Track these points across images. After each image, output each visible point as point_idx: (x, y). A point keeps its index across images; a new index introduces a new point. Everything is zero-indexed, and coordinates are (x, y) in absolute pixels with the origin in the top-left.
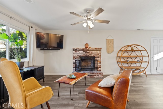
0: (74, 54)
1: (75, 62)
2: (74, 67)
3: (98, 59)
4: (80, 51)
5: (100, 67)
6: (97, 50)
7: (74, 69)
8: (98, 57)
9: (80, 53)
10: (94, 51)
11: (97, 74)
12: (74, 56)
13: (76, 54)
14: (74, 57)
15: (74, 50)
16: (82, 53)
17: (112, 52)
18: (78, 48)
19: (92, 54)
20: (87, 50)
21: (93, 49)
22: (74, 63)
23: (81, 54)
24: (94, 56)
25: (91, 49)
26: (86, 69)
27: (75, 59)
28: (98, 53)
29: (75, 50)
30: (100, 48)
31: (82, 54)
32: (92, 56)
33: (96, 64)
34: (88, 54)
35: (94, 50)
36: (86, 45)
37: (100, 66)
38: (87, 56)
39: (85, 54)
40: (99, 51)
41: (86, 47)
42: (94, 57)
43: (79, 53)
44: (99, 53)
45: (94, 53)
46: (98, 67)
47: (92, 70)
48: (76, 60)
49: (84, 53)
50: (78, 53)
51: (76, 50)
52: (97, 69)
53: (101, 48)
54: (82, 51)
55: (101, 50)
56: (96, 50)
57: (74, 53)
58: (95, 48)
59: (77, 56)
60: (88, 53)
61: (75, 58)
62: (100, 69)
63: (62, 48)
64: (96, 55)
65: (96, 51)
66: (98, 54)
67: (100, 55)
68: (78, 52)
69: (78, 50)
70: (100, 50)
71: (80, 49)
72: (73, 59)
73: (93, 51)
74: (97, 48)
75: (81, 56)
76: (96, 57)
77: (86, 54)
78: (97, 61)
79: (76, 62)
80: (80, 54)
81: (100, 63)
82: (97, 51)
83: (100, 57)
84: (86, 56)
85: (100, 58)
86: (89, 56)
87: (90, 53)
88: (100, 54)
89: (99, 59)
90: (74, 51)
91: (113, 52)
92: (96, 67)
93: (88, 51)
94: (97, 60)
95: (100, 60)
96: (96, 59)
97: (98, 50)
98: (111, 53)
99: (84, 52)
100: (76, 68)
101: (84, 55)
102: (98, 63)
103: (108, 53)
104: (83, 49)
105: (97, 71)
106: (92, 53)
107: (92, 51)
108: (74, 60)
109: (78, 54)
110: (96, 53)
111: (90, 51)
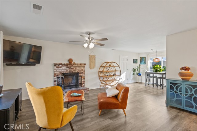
0: (56, 71)
1: (56, 80)
3: (82, 74)
4: (62, 67)
8: (82, 73)
12: (56, 72)
13: (57, 71)
14: (55, 74)
15: (55, 65)
16: (65, 69)
18: (61, 63)
19: (76, 70)
21: (78, 65)
22: (55, 81)
23: (64, 70)
26: (70, 87)
27: (57, 76)
30: (85, 64)
31: (65, 70)
32: (77, 72)
34: (72, 70)
35: (79, 66)
36: (70, 61)
37: (84, 82)
38: (71, 72)
40: (83, 67)
41: (70, 63)
43: (61, 69)
45: (78, 69)
46: (82, 83)
47: (76, 87)
49: (68, 69)
50: (60, 69)
51: (58, 65)
52: (81, 85)
54: (66, 67)
56: (80, 66)
57: (55, 69)
59: (59, 72)
60: (72, 68)
61: (57, 75)
62: (83, 85)
63: (39, 63)
64: (80, 71)
66: (82, 70)
67: (84, 71)
68: (61, 68)
69: (60, 65)
70: (84, 66)
71: (63, 65)
72: (55, 76)
73: (78, 67)
74: (82, 64)
75: (64, 72)
76: (80, 73)
77: (70, 69)
79: (58, 79)
80: (63, 71)
82: (81, 67)
85: (84, 73)
86: (73, 72)
87: (74, 69)
88: (84, 70)
90: (55, 67)
91: (95, 68)
92: (80, 83)
93: (72, 67)
94: (81, 76)
95: (84, 76)
96: (80, 75)
98: (93, 68)
99: (67, 67)
101: (68, 71)
102: (82, 79)
104: (66, 65)
105: (81, 87)
106: (76, 69)
107: (76, 67)
108: (56, 77)
109: (61, 71)
110: (80, 69)
111: (74, 67)
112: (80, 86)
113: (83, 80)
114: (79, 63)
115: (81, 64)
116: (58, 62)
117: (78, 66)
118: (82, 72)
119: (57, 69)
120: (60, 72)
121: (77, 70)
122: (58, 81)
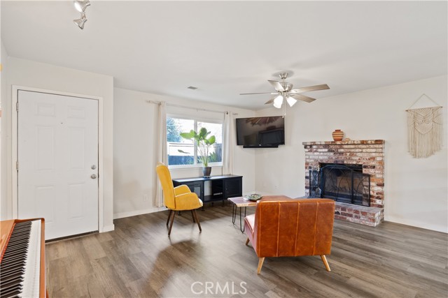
0: (308, 157)
1: (308, 175)
2: (306, 187)
3: (371, 171)
4: (319, 150)
5: (381, 196)
6: (368, 146)
7: (308, 191)
8: (374, 167)
9: (322, 153)
10: (360, 150)
11: (357, 212)
12: (308, 160)
13: (311, 157)
14: (307, 164)
15: (305, 147)
16: (325, 154)
17: (432, 153)
18: (315, 142)
19: (353, 158)
20: (338, 147)
21: (354, 144)
22: (306, 177)
23: (324, 156)
24: (360, 163)
25: (347, 144)
26: (335, 196)
27: (310, 168)
28: (374, 155)
29: (309, 147)
30: (378, 142)
31: (326, 157)
32: (355, 163)
33: (367, 186)
34: (341, 158)
35: (360, 146)
37: (382, 194)
38: (340, 163)
39: (334, 158)
40: (374, 150)
41: (336, 140)
42: (361, 165)
43: (318, 153)
44: (377, 154)
45: (358, 154)
46: (371, 196)
47: (353, 203)
48: (310, 172)
49: (332, 154)
50: (315, 153)
51: (311, 146)
52: (369, 201)
53: (381, 141)
54: (326, 150)
55: (381, 146)
56: (364, 146)
57: (306, 153)
58: (359, 142)
59: (313, 160)
60: (342, 153)
61: (310, 165)
62: (378, 202)
63: (283, 143)
64: (365, 161)
65: (364, 150)
66: (373, 158)
67: (381, 163)
68: (316, 151)
69: (314, 147)
70: (377, 146)
71: (319, 146)
72: (306, 168)
73: (357, 150)
74: (366, 141)
75: (324, 162)
76: (365, 167)
77: (337, 156)
78: (368, 179)
79: (311, 174)
80: (321, 158)
81: (382, 185)
82: (369, 150)
83: (378, 167)
84: (336, 164)
85: (382, 168)
86: (345, 162)
87: (348, 154)
88: (378, 159)
89: (377, 172)
90: (307, 150)
92: (366, 195)
93: (342, 150)
94: (369, 176)
95: (378, 176)
96: (365, 171)
97: (372, 146)
98: (427, 156)
99: (329, 151)
100: (310, 188)
101: (332, 159)
102: (372, 184)
103: (415, 155)
104: (326, 145)
105: (369, 206)
106: (352, 154)
107: (352, 150)
108: (308, 171)
109: (317, 158)
110: (366, 156)
111: (347, 150)
112: (364, 203)
113: (375, 189)
114: (358, 139)
115: (363, 143)
116: (309, 141)
117: (356, 146)
118: (373, 163)
119: (309, 153)
120: (316, 160)
121: (357, 158)
122: (312, 178)
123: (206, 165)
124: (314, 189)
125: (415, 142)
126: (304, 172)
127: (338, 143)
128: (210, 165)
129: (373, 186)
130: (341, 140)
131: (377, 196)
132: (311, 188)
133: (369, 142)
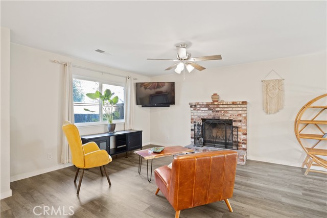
0: (193, 114)
1: (193, 128)
2: (192, 138)
3: (238, 124)
4: (202, 109)
5: (245, 142)
6: (236, 106)
7: (193, 140)
8: (241, 121)
9: (203, 111)
10: (231, 109)
12: (193, 117)
13: (195, 114)
14: (192, 119)
15: (191, 107)
16: (206, 112)
17: (278, 111)
18: (199, 103)
19: (227, 115)
20: (215, 106)
21: (227, 104)
22: (192, 130)
24: (231, 118)
25: (223, 104)
26: (213, 143)
27: (195, 122)
28: (240, 112)
29: (194, 106)
30: (244, 103)
31: (207, 114)
32: (227, 118)
33: (236, 135)
34: (217, 115)
35: (231, 106)
36: (215, 97)
37: (246, 140)
38: (217, 118)
40: (241, 109)
41: (214, 101)
42: (232, 120)
43: (201, 111)
44: (243, 112)
45: (230, 112)
46: (238, 142)
47: (226, 147)
48: (195, 125)
49: (211, 112)
50: (199, 111)
51: (195, 106)
52: (237, 146)
53: (246, 102)
54: (207, 109)
55: (245, 106)
56: (234, 106)
57: (192, 111)
58: (231, 103)
59: (197, 117)
60: (218, 111)
61: (194, 120)
62: (244, 146)
63: (173, 103)
64: (234, 117)
65: (234, 109)
66: (240, 115)
67: (245, 118)
68: (199, 110)
69: (198, 106)
70: (243, 106)
71: (202, 105)
72: (191, 122)
73: (229, 109)
74: (236, 102)
75: (205, 118)
76: (235, 121)
77: (215, 113)
78: (236, 130)
79: (196, 128)
80: (203, 115)
81: (245, 134)
82: (237, 109)
83: (243, 121)
84: (214, 119)
85: (246, 123)
86: (221, 118)
87: (223, 112)
88: (244, 115)
89: (243, 124)
90: (192, 109)
91: (281, 111)
92: (235, 142)
93: (218, 109)
94: (237, 127)
95: (243, 128)
96: (234, 124)
97: (239, 106)
98: (275, 113)
99: (209, 110)
101: (211, 115)
102: (240, 133)
103: (267, 113)
104: (207, 105)
105: (238, 149)
106: (226, 112)
107: (226, 109)
108: (193, 125)
109: (200, 114)
110: (236, 113)
111: (222, 109)
112: (234, 147)
113: (242, 137)
114: (230, 100)
115: (234, 103)
116: (194, 102)
117: (229, 106)
118: (240, 118)
119: (194, 111)
120: (199, 117)
121: (229, 115)
122: (196, 130)
123: (111, 122)
124: (198, 139)
125: (267, 103)
126: (190, 126)
127: (216, 103)
128: (114, 122)
129: (240, 135)
130: (217, 101)
131: (242, 142)
132: (196, 138)
133: (238, 103)
